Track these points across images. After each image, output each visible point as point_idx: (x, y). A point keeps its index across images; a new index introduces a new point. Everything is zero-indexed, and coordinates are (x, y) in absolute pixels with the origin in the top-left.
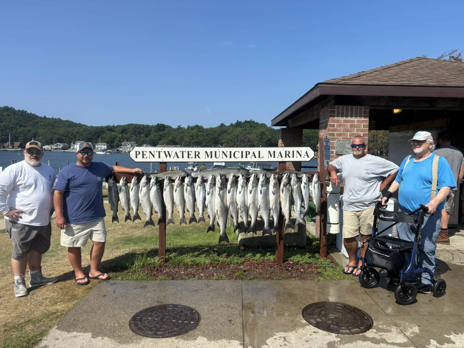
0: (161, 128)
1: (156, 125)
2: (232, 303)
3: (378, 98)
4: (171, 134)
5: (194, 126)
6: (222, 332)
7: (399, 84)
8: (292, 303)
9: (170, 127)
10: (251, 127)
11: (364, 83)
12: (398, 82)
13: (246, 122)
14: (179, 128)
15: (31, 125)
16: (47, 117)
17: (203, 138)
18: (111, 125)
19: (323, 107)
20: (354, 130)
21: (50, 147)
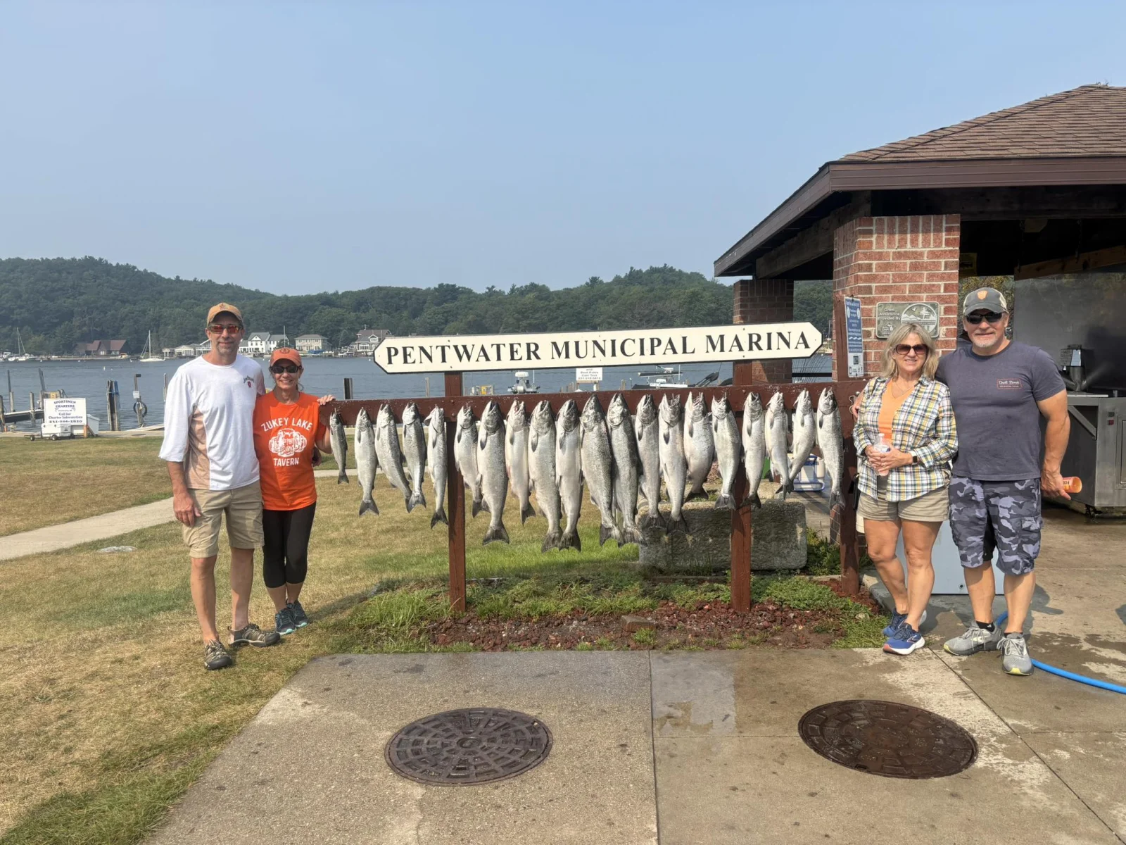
0: (448, 293)
1: (437, 287)
2: (627, 704)
3: (983, 194)
4: (471, 309)
5: (526, 286)
6: (604, 772)
7: (1035, 154)
8: (773, 703)
9: (470, 291)
10: (665, 281)
11: (945, 155)
12: (1034, 151)
13: (653, 271)
14: (491, 293)
15: (148, 299)
16: (183, 278)
17: (549, 315)
18: (331, 291)
19: (841, 223)
20: (921, 276)
21: (192, 350)
